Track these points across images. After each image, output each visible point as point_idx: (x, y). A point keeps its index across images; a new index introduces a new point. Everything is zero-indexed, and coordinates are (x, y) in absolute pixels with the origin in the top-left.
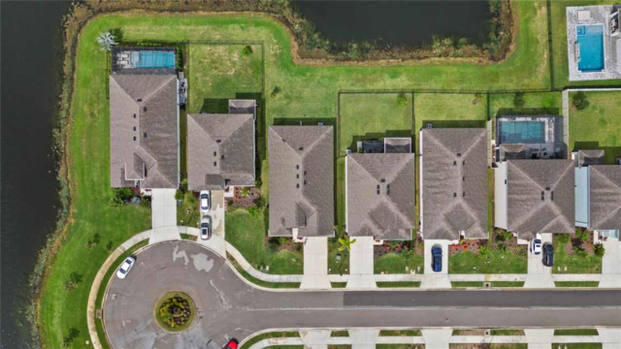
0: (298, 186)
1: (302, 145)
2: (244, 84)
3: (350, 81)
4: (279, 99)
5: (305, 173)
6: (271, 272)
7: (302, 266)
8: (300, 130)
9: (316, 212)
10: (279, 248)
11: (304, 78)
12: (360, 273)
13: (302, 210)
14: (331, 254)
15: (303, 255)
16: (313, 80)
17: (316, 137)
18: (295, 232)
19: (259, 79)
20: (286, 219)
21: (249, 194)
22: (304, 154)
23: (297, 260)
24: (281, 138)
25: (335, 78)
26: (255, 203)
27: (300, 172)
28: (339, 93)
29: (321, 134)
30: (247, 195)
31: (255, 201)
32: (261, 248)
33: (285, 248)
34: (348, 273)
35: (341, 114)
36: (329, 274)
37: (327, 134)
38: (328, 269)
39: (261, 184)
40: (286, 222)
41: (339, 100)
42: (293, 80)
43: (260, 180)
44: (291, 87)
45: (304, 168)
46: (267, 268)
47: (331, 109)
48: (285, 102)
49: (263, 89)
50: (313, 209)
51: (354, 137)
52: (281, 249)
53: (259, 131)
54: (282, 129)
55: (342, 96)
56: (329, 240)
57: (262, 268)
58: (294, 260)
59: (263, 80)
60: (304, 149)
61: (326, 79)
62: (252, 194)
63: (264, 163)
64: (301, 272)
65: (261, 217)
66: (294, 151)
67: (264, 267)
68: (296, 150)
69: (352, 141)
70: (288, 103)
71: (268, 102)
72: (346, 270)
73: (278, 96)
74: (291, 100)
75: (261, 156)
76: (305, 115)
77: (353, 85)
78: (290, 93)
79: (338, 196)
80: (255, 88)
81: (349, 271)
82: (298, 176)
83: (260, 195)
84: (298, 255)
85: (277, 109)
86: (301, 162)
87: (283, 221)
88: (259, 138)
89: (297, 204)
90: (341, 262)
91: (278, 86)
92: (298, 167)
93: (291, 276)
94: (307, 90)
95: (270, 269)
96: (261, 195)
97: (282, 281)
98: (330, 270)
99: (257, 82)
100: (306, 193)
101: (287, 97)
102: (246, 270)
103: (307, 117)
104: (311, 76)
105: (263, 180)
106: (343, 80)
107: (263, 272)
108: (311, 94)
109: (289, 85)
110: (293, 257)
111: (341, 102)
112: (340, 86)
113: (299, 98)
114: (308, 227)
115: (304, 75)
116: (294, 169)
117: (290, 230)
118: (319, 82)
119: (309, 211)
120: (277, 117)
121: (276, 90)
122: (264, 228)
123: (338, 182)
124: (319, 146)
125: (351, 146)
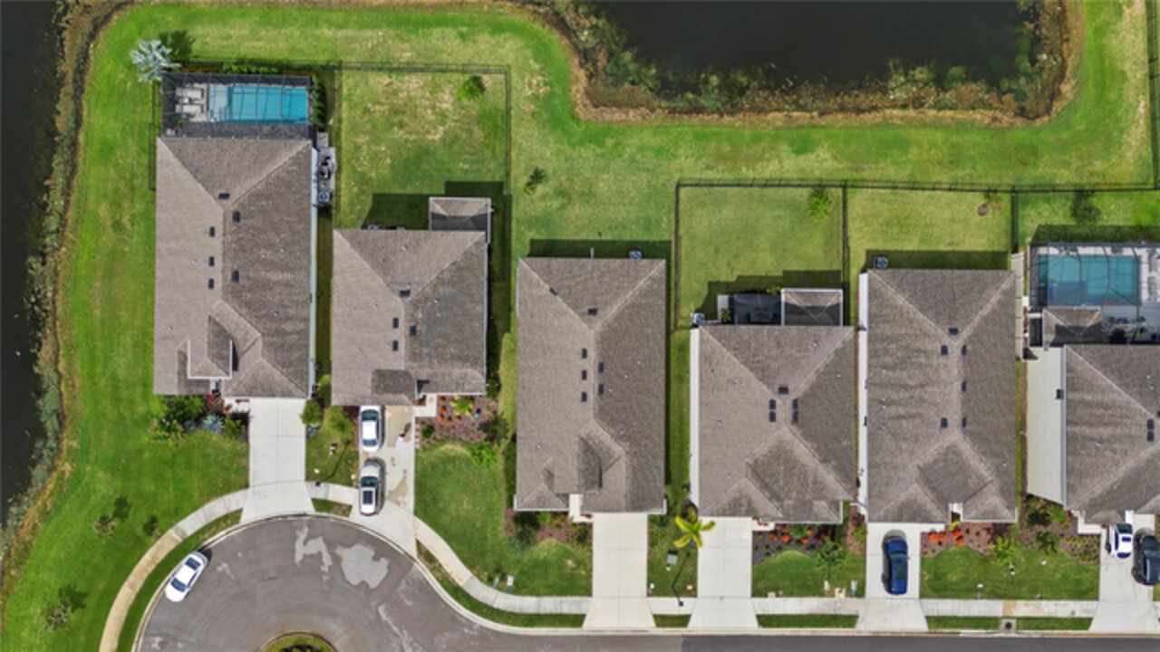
0: (584, 397)
1: (596, 303)
2: (465, 162)
3: (704, 159)
4: (543, 197)
5: (601, 368)
6: (517, 590)
7: (589, 577)
8: (589, 268)
9: (624, 458)
10: (538, 535)
11: (599, 151)
12: (722, 595)
13: (593, 453)
14: (656, 549)
15: (591, 551)
16: (620, 156)
17: (626, 285)
18: (575, 503)
19: (498, 150)
20: (556, 473)
21: (470, 411)
22: (598, 324)
23: (579, 563)
24: (547, 287)
25: (668, 150)
26: (485, 431)
27: (591, 364)
28: (679, 186)
29: (637, 278)
30: (468, 414)
31: (485, 427)
32: (496, 535)
33: (551, 535)
34: (693, 594)
35: (681, 232)
36: (649, 595)
37: (652, 279)
38: (648, 586)
39: (499, 388)
40: (556, 481)
41: (677, 202)
42: (575, 155)
43: (496, 378)
44: (569, 170)
45: (600, 355)
46: (510, 581)
47: (659, 222)
48: (556, 204)
49: (508, 174)
50: (618, 449)
51: (710, 284)
52: (543, 538)
53: (496, 269)
54: (549, 266)
55: (683, 191)
56: (652, 520)
57: (497, 580)
58: (570, 563)
59: (508, 154)
60: (599, 312)
61: (650, 154)
62: (479, 411)
63: (506, 340)
64: (587, 592)
65: (499, 464)
66: (577, 317)
67: (503, 579)
68: (581, 315)
69: (705, 292)
70: (563, 206)
71: (518, 203)
72: (690, 587)
73: (540, 189)
74: (570, 199)
75: (500, 324)
76: (600, 234)
77: (709, 167)
78: (566, 184)
79: (673, 419)
80: (489, 170)
81: (695, 589)
82: (584, 375)
83: (495, 412)
84: (579, 551)
85: (537, 219)
86: (592, 342)
87: (550, 476)
88: (497, 285)
89: (582, 439)
90: (678, 570)
91: (541, 167)
92: (585, 354)
93: (564, 599)
94: (605, 176)
95: (515, 583)
96: (499, 413)
97: (542, 611)
98: (652, 586)
99: (494, 157)
100: (603, 414)
101: (561, 193)
102: (461, 584)
103: (603, 238)
104: (617, 145)
105: (503, 379)
106: (687, 157)
107: (499, 589)
108: (614, 188)
109: (567, 165)
110: (568, 555)
111: (681, 207)
112: (681, 171)
113: (588, 195)
114: (604, 491)
115: (601, 144)
116: (577, 358)
117: (565, 497)
118: (633, 160)
119: (609, 453)
120: (537, 237)
121: (537, 177)
122: (503, 490)
123: (674, 386)
124: (633, 305)
125: (703, 306)
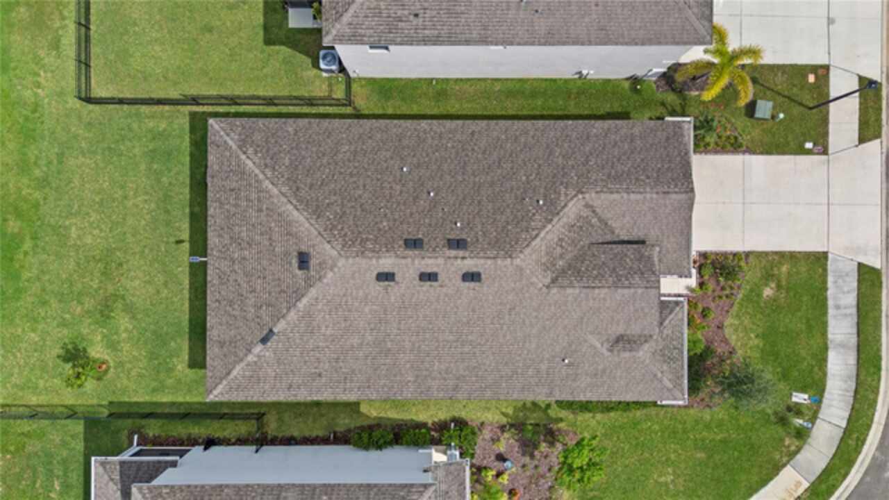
0: (472, 276)
1: (287, 254)
3: (42, 53)
4: (112, 346)
5: (414, 244)
6: (817, 387)
7: (792, 256)
8: (225, 265)
9: (591, 197)
13: (581, 258)
14: (745, 140)
15: (748, 254)
16: (36, 206)
17: (254, 196)
19: (26, 429)
20: (620, 330)
21: (499, 474)
23: (768, 276)
24: (258, 348)
25: (27, 119)
26: (536, 446)
27: (408, 266)
28: (89, 100)
29: (242, 173)
31: (528, 447)
34: (822, 71)
35: (174, 94)
36: (825, 152)
37: (242, 145)
38: (809, 152)
39: (461, 423)
40: (635, 329)
41: (121, 101)
42: (36, 288)
43: (442, 427)
44: (61, 298)
45: (389, 247)
46: (800, 398)
47: (156, 136)
48: (124, 323)
49: (72, 414)
50: (573, 209)
51: (268, 42)
52: (725, 341)
53: (243, 428)
54: (222, 344)
55: (98, 91)
56: (701, 146)
57: (799, 422)
58: (768, 292)
59: (34, 414)
60: (304, 248)
62: (501, 458)
63: (372, 412)
64: (820, 259)
66: (313, 292)
67: (797, 410)
68: (309, 284)
69: (284, 50)
70: (130, 309)
71: (124, 390)
72: (811, 79)
73: (97, 351)
74: (116, 297)
75: (344, 423)
76: (179, 242)
77: (56, 45)
78: (89, 303)
80: (64, 444)
81: (814, 69)
82: (428, 277)
83: (502, 428)
84: (749, 275)
85: (152, 356)
86: (363, 262)
88: (272, 428)
89: (554, 281)
90: (780, 99)
91: (58, 351)
92: (386, 277)
93: (830, 303)
94: (74, 233)
95: (803, 390)
96: (504, 420)
97: (853, 340)
98: (809, 145)
99: (41, 435)
101: (104, 313)
102: (806, 485)
103: (185, 235)
104: (19, 214)
105: (443, 415)
106: (38, 85)
107: (813, 419)
108: (94, 217)
110: (753, 296)
112: (61, 94)
113: (109, 263)
114: (652, 234)
116: (395, 291)
117: (666, 307)
118: (43, 183)
119: (580, 226)
120: (185, 356)
121: (75, 355)
123: (454, 107)
124: (292, 181)
